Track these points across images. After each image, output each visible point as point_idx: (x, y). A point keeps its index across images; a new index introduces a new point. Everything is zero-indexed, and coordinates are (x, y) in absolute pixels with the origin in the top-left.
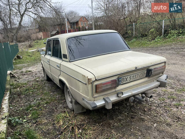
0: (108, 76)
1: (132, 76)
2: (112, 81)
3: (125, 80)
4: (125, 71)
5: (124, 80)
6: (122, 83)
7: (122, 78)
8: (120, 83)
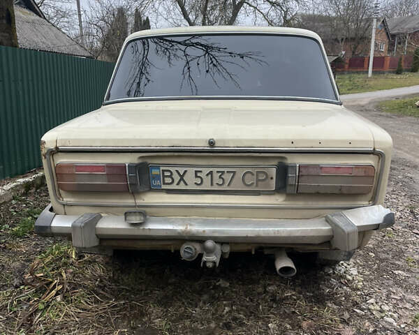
0: (97, 145)
1: (207, 171)
2: (110, 166)
3: (177, 178)
4: (166, 145)
5: (170, 176)
6: (164, 187)
7: (162, 168)
8: (155, 183)
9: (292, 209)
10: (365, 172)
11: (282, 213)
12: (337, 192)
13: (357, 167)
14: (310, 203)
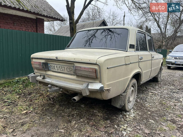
2: (39, 62)
3: (53, 68)
6: (52, 70)
7: (50, 64)
8: (50, 68)
9: (78, 80)
10: (92, 70)
11: (76, 82)
12: (86, 76)
13: (91, 68)
14: (84, 80)
